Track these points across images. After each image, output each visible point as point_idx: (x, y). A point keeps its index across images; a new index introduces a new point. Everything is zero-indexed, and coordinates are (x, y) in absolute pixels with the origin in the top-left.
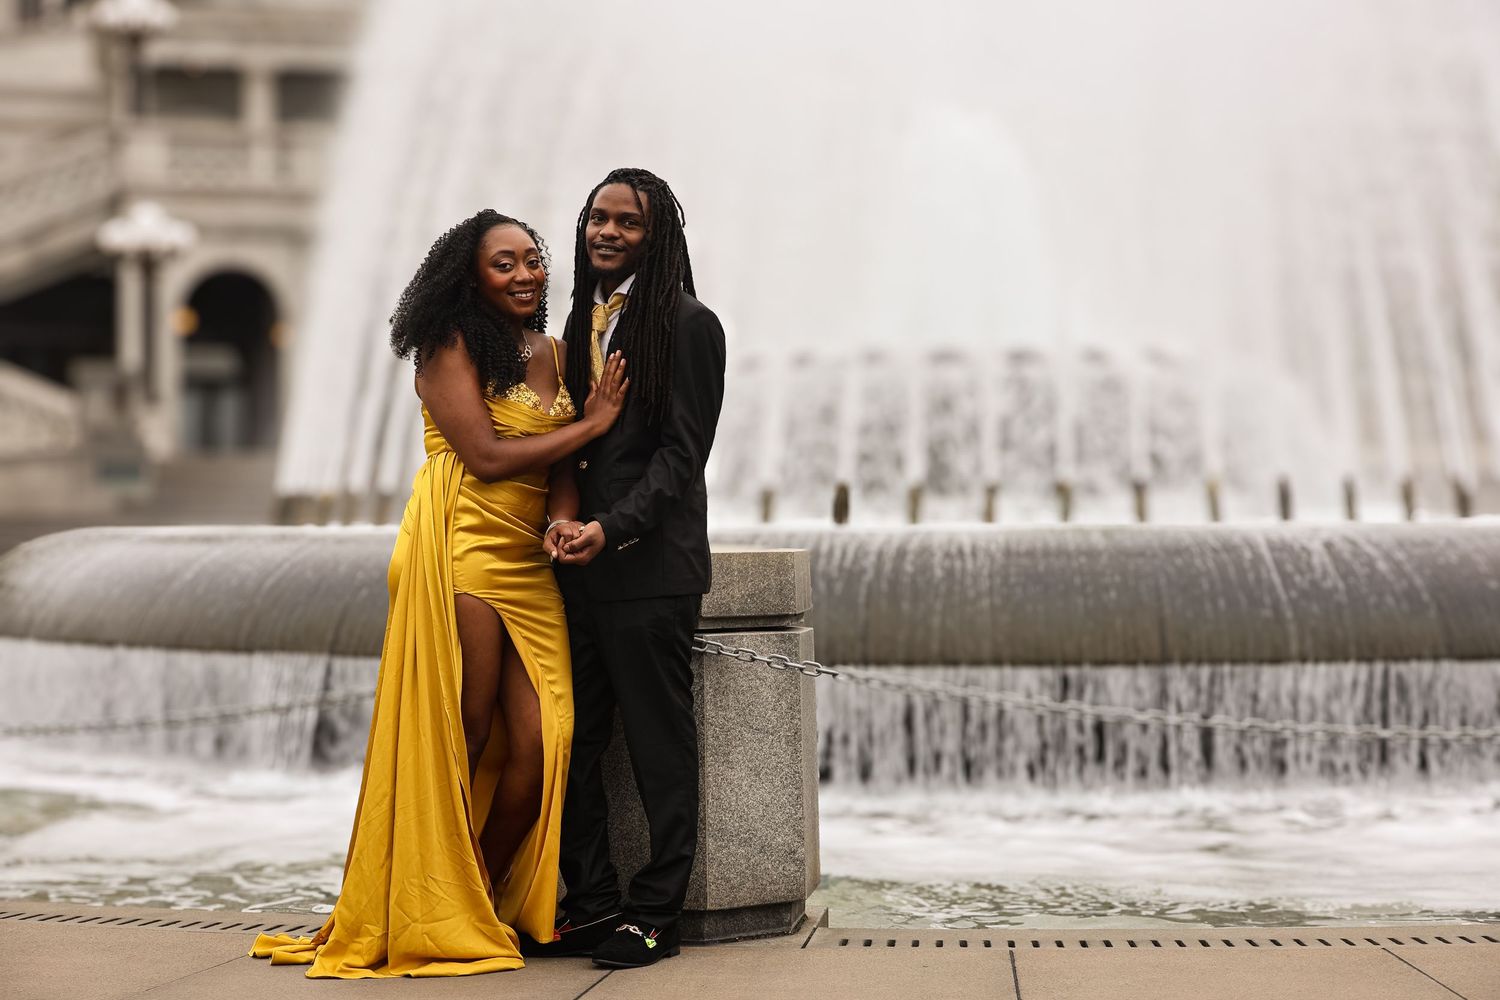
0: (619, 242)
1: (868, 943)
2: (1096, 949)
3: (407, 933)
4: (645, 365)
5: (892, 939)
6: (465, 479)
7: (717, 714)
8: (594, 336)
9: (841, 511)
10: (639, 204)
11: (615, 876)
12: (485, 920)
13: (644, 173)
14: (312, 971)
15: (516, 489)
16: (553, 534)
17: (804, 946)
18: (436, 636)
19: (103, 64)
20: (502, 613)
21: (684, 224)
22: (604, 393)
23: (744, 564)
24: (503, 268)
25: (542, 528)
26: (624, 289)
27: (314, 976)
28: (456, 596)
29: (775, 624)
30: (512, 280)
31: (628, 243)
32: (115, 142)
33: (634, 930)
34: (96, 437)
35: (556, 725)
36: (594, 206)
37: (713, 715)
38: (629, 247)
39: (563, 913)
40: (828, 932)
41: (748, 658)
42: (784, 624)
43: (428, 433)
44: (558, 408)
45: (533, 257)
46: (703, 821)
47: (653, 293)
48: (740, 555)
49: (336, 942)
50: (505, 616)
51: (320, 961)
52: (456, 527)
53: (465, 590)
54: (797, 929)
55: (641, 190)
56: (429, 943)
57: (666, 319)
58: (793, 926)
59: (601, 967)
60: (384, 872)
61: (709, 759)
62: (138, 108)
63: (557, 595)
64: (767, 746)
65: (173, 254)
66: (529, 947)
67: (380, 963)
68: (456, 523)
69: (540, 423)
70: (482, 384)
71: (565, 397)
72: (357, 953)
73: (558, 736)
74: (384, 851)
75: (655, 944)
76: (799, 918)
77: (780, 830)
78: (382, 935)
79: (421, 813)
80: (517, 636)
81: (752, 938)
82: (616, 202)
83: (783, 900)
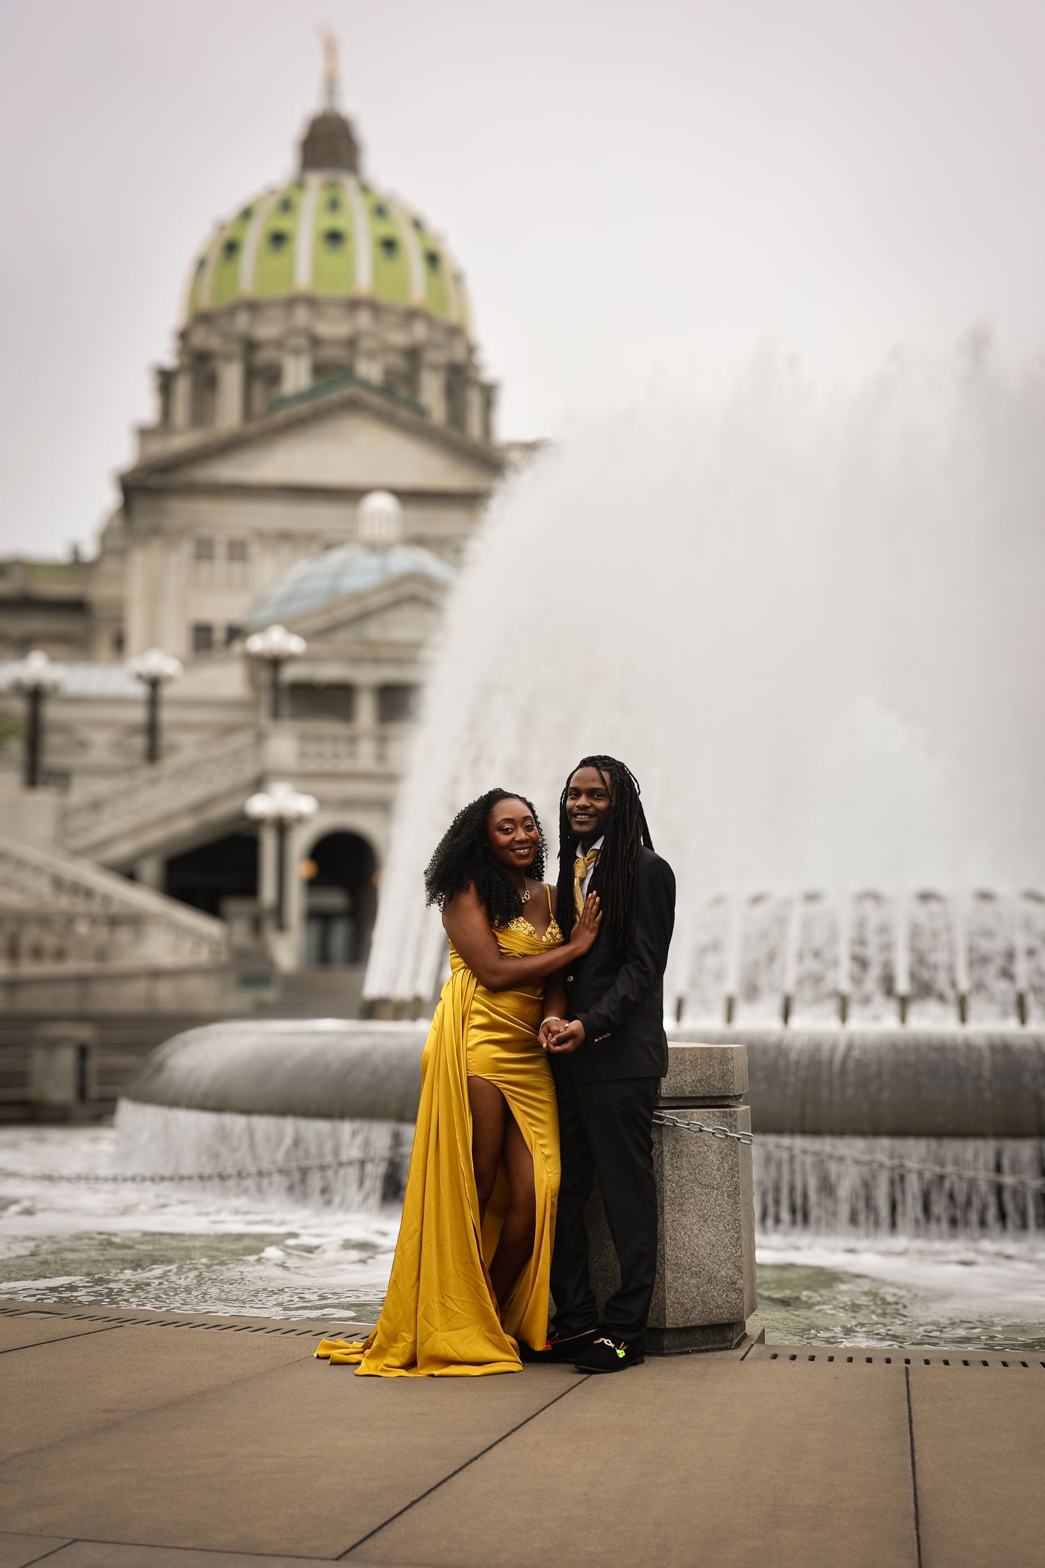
0: (591, 810)
1: (793, 1358)
2: (976, 1368)
3: (431, 1339)
4: (615, 901)
5: (813, 1354)
6: (477, 989)
7: (673, 1173)
8: (576, 881)
9: (786, 1014)
10: (603, 780)
11: (594, 1299)
12: (492, 1330)
13: (606, 757)
14: (361, 1370)
15: (519, 997)
16: (545, 1029)
17: (742, 1359)
18: (454, 1108)
19: (253, 681)
20: (504, 1092)
21: (640, 792)
22: (584, 923)
23: (694, 1056)
24: (506, 832)
25: (536, 1027)
26: (598, 846)
27: (362, 1374)
28: (469, 1078)
29: (719, 1103)
30: (513, 839)
31: (597, 809)
32: (260, 738)
33: (608, 1342)
34: (240, 954)
35: (545, 1179)
36: (571, 786)
37: (671, 1173)
38: (598, 812)
39: (553, 1329)
40: (762, 1347)
41: (698, 1130)
42: (726, 1103)
43: (452, 956)
44: (549, 936)
45: (531, 822)
46: (663, 1257)
47: (620, 846)
48: (691, 1049)
49: (379, 1347)
50: (506, 1094)
51: (366, 1362)
52: (470, 1026)
53: (476, 1073)
54: (738, 1345)
55: (604, 770)
56: (448, 1348)
57: (630, 866)
58: (735, 1342)
59: (582, 1372)
60: (415, 1290)
61: (667, 1208)
62: (276, 714)
63: (550, 1079)
64: (713, 1199)
65: (300, 819)
66: (527, 1355)
67: (411, 1364)
68: (470, 1022)
69: (534, 947)
70: (490, 918)
71: (555, 927)
72: (394, 1356)
73: (547, 1188)
74: (415, 1274)
75: (624, 1354)
76: (740, 1336)
77: (723, 1265)
78: (413, 1342)
79: (440, 1245)
80: (516, 1109)
81: (702, 1351)
82: (585, 781)
83: (726, 1321)
